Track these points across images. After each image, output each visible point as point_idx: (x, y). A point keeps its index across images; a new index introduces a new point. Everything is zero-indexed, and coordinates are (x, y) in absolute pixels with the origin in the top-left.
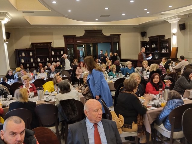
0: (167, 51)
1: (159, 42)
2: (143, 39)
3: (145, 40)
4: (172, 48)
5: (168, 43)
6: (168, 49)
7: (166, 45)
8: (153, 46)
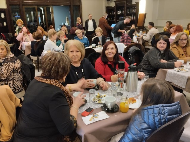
0: (134, 19)
1: (125, 7)
2: (108, 4)
3: (110, 6)
4: (140, 14)
5: (136, 9)
6: (135, 17)
7: (133, 11)
8: (119, 12)
